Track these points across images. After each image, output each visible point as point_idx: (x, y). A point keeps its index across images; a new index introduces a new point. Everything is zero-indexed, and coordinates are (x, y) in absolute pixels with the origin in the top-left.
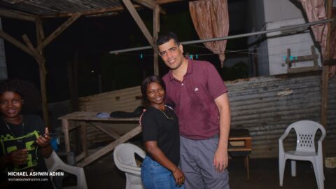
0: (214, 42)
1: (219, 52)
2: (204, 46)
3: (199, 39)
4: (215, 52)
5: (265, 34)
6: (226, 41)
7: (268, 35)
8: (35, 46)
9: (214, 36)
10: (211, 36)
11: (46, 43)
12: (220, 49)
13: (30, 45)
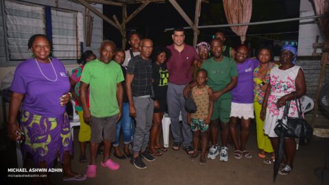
0: (238, 26)
1: (241, 34)
2: (231, 29)
3: (227, 24)
4: (238, 35)
5: (298, 21)
6: (247, 27)
7: (301, 21)
8: (121, 22)
9: (239, 22)
10: (237, 22)
11: (127, 21)
12: (242, 33)
13: (117, 22)
